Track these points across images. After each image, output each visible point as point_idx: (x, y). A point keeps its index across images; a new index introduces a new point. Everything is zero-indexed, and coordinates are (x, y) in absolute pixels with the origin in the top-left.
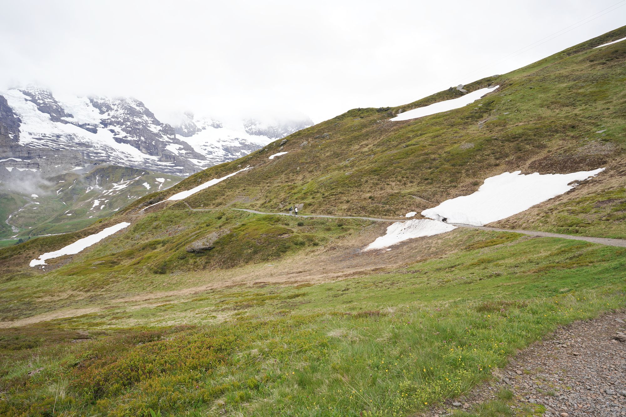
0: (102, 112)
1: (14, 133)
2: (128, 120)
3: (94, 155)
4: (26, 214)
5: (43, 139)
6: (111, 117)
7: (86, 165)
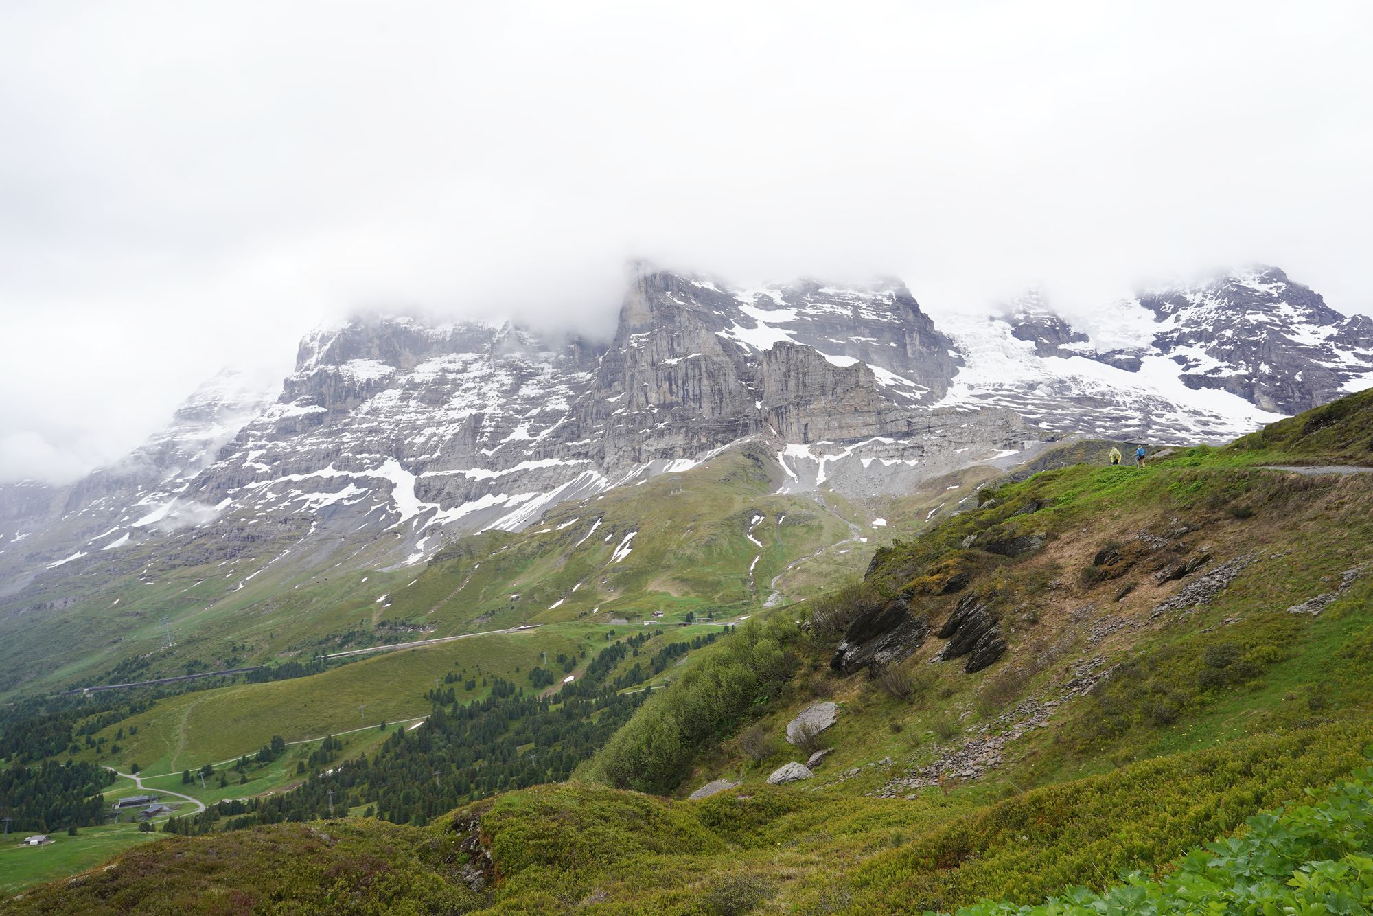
0: (1161, 317)
1: (932, 387)
2: (1229, 324)
3: (1108, 424)
4: (816, 565)
5: (991, 396)
6: (1181, 323)
7: (1028, 444)
